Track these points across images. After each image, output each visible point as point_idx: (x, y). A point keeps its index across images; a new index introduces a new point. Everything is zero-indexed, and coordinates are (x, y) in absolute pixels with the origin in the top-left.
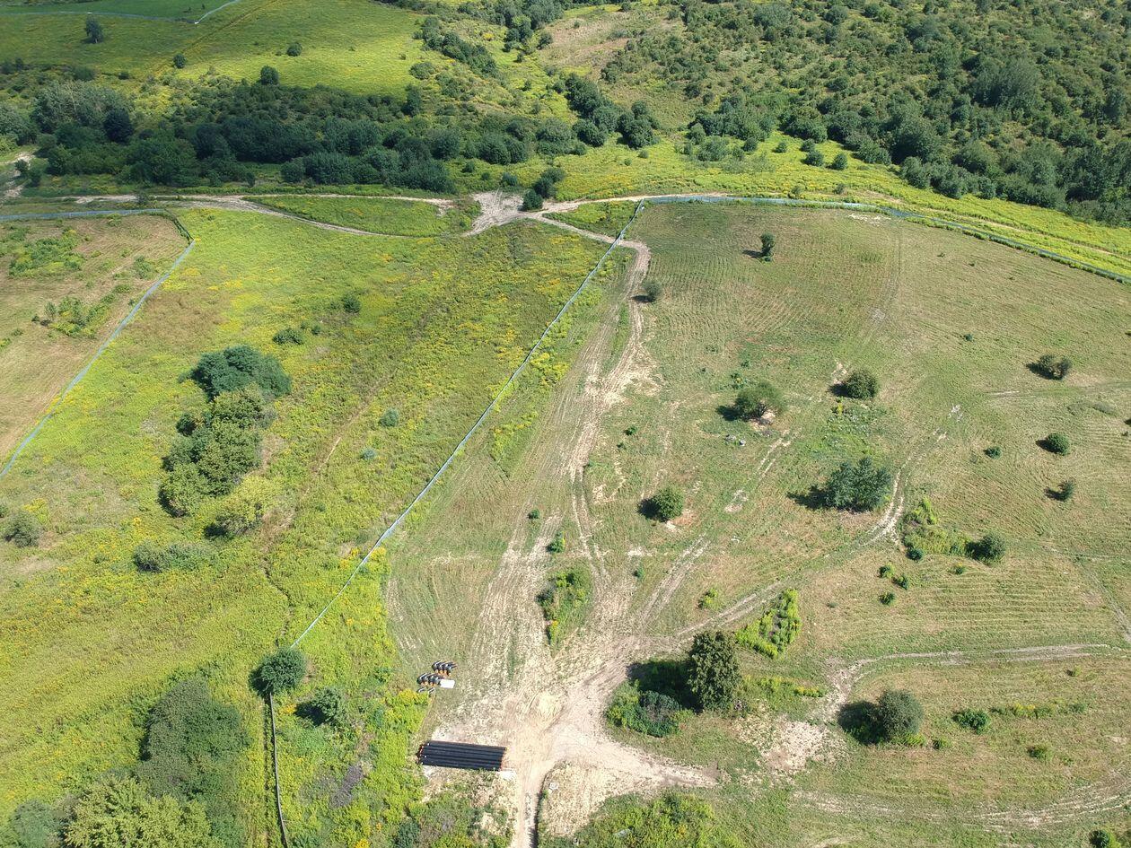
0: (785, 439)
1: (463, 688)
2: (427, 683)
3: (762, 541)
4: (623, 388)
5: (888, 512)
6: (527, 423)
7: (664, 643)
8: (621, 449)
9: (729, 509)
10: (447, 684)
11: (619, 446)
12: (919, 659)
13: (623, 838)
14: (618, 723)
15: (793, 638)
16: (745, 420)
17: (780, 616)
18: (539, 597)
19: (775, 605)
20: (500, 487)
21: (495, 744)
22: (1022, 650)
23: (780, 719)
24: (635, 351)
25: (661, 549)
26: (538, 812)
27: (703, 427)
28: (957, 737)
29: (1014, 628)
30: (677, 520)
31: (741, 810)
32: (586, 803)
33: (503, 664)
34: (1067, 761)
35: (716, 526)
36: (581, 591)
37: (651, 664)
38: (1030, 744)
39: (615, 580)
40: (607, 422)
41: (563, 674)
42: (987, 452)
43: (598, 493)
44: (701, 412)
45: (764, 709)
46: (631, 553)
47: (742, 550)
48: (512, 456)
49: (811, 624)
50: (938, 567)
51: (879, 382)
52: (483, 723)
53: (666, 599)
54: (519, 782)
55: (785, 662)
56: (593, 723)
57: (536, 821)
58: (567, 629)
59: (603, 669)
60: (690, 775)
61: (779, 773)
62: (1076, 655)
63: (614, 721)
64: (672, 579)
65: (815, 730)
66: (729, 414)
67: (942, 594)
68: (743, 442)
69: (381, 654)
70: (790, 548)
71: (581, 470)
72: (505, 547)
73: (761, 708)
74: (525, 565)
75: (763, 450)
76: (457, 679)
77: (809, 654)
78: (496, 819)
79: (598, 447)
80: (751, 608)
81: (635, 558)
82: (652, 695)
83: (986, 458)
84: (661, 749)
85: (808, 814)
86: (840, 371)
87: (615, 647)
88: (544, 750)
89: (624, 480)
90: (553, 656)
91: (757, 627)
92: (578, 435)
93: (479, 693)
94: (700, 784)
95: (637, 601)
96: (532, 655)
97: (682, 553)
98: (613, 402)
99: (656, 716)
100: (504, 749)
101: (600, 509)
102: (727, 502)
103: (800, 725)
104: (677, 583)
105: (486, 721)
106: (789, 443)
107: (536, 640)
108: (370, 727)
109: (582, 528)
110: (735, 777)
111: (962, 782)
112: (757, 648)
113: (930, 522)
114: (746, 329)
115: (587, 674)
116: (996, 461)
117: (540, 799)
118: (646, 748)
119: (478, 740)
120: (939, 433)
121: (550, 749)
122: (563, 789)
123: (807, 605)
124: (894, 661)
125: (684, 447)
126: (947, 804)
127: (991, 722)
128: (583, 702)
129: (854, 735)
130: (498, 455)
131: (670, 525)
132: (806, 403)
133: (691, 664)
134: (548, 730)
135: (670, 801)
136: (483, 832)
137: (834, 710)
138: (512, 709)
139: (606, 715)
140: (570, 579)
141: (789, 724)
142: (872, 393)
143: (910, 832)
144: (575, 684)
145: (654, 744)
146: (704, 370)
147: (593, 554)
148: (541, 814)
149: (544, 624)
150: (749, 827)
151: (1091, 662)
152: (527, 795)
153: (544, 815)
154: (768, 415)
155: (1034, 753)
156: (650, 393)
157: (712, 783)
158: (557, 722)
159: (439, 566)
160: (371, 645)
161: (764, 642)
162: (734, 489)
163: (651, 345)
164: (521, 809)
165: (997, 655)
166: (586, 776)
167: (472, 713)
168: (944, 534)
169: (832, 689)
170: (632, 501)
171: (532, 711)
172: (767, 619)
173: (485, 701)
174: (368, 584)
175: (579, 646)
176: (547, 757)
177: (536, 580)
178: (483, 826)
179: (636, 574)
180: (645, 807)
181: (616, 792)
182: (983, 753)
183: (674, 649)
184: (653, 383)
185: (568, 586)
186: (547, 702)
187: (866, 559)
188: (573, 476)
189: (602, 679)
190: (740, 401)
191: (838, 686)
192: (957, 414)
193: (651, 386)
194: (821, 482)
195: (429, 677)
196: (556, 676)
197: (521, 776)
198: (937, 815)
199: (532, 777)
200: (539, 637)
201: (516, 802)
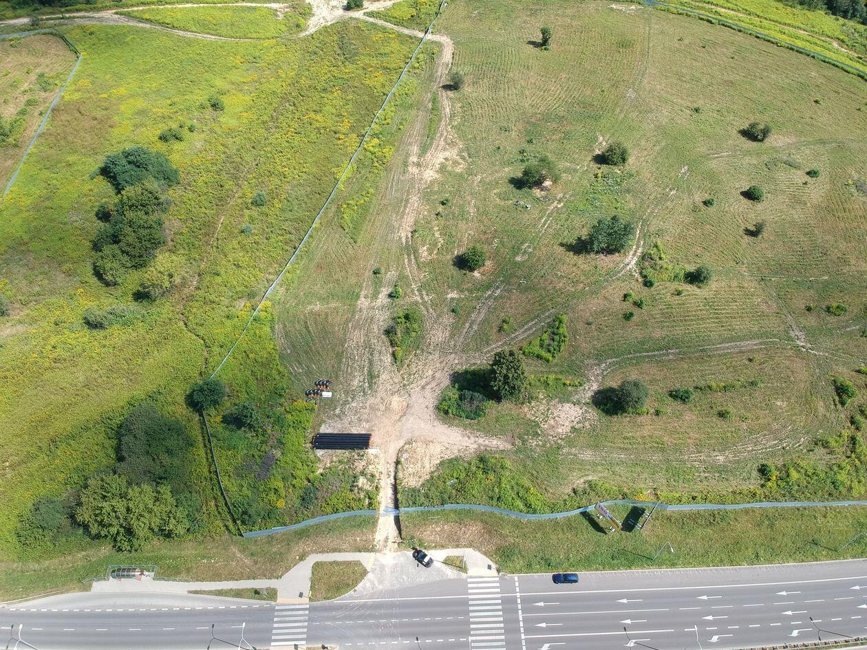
0: (560, 201)
1: (338, 396)
2: (312, 395)
3: (542, 281)
4: (438, 166)
5: (631, 253)
6: (366, 199)
7: (474, 357)
8: (439, 217)
9: (518, 259)
10: (327, 394)
11: (437, 215)
12: (648, 357)
13: (452, 486)
14: (446, 412)
15: (562, 348)
16: (530, 188)
17: (553, 333)
18: (386, 331)
19: (549, 326)
20: (350, 251)
21: (364, 432)
22: (718, 346)
23: (553, 402)
24: (445, 134)
25: (471, 292)
26: (396, 473)
27: (499, 195)
28: (671, 406)
29: (714, 331)
30: (481, 270)
31: (529, 462)
32: (427, 466)
33: (364, 379)
34: (743, 419)
35: (509, 272)
36: (416, 326)
37: (466, 372)
38: (720, 409)
39: (439, 316)
40: (427, 195)
41: (407, 383)
42: (705, 203)
43: (424, 252)
44: (497, 183)
45: (543, 397)
46: (449, 296)
47: (527, 289)
48: (357, 227)
49: (575, 338)
50: (664, 291)
51: (630, 151)
52: (354, 419)
53: (475, 327)
54: (382, 456)
55: (556, 365)
56: (430, 413)
57: (395, 479)
58: (407, 353)
59: (433, 377)
60: (495, 442)
61: (553, 437)
62: (756, 347)
63: (444, 411)
64: (479, 313)
65: (577, 408)
66: (518, 184)
67: (666, 311)
68: (529, 206)
69: (277, 377)
70: (561, 285)
71: (410, 235)
72: (358, 297)
73: (541, 396)
74: (374, 309)
75: (543, 211)
76: (334, 391)
77: (573, 358)
78: (368, 480)
79: (421, 216)
80: (534, 329)
81: (452, 299)
82: (468, 393)
83: (703, 207)
84: (475, 427)
85: (573, 462)
86: (601, 143)
87: (441, 362)
88: (397, 433)
89: (442, 241)
90: (399, 371)
91: (538, 342)
92: (405, 207)
93: (350, 400)
94: (501, 447)
95: (455, 330)
96: (384, 372)
97: (485, 293)
98: (431, 178)
99: (471, 406)
100: (370, 435)
101: (426, 264)
102: (518, 254)
103: (567, 406)
104: (482, 316)
105: (356, 417)
106: (562, 204)
107: (386, 361)
108: (276, 427)
109: (414, 279)
110: (524, 442)
111: (673, 436)
112: (539, 357)
113: (660, 258)
114: (530, 111)
115: (423, 382)
116: (711, 209)
117: (397, 465)
118: (465, 428)
119: (352, 430)
120: (671, 190)
121: (401, 432)
122: (412, 457)
123: (572, 324)
124: (631, 359)
125: (486, 213)
126: (663, 450)
127: (694, 396)
128: (421, 400)
129: (603, 410)
130: (346, 226)
131: (476, 274)
132: (575, 171)
133: (493, 371)
134: (399, 420)
135: (482, 460)
136: (360, 489)
137: (590, 394)
138: (373, 409)
139: (438, 408)
140: (407, 317)
141: (560, 405)
142: (624, 160)
143: (639, 469)
144: (415, 389)
145: (470, 424)
146: (499, 148)
147: (422, 298)
148: (398, 474)
149: (391, 350)
150: (534, 472)
151: (765, 352)
152: (388, 463)
153: (400, 475)
154: (547, 183)
155: (722, 415)
156: (458, 170)
157: (509, 447)
158: (405, 414)
159: (311, 312)
160: (269, 372)
161: (543, 353)
162: (522, 243)
163: (457, 128)
164: (385, 472)
165: (701, 351)
166: (426, 448)
167: (346, 413)
168: (670, 267)
169: (589, 380)
170: (449, 257)
171: (387, 409)
172: (545, 336)
173: (354, 404)
174: (261, 328)
175: (417, 363)
176: (399, 437)
177: (382, 319)
178: (360, 486)
179: (453, 311)
180: (466, 465)
181: (446, 457)
182: (688, 416)
183: (481, 361)
184: (460, 161)
185: (406, 322)
186: (396, 402)
187: (614, 289)
188: (404, 240)
189: (433, 384)
190: (526, 173)
191: (593, 378)
192: (685, 173)
193: (459, 164)
194: (584, 234)
195: (314, 391)
196: (402, 385)
197: (383, 451)
198: (657, 457)
199: (390, 451)
200: (388, 359)
201: (381, 468)
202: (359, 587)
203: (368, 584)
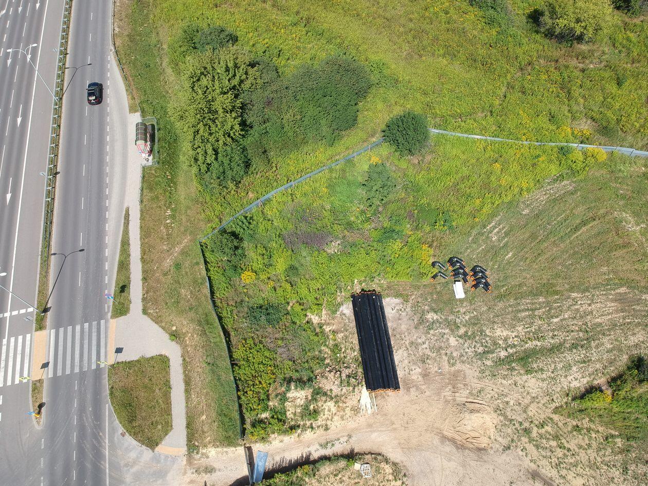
10: (459, 290)
21: (400, 373)
26: (330, 458)
33: (515, 346)
52: (424, 349)
54: (361, 420)
57: (320, 460)
76: (469, 300)
78: (306, 407)
88: (414, 441)
96: (543, 380)
100: (396, 387)
105: (428, 352)
107: (569, 378)
119: (400, 352)
134: (444, 438)
148: (329, 463)
152: (350, 436)
164: (331, 435)
197: (372, 421)
199: (374, 435)
200: (577, 381)
201: (336, 425)
202: (130, 440)
203: (133, 455)
